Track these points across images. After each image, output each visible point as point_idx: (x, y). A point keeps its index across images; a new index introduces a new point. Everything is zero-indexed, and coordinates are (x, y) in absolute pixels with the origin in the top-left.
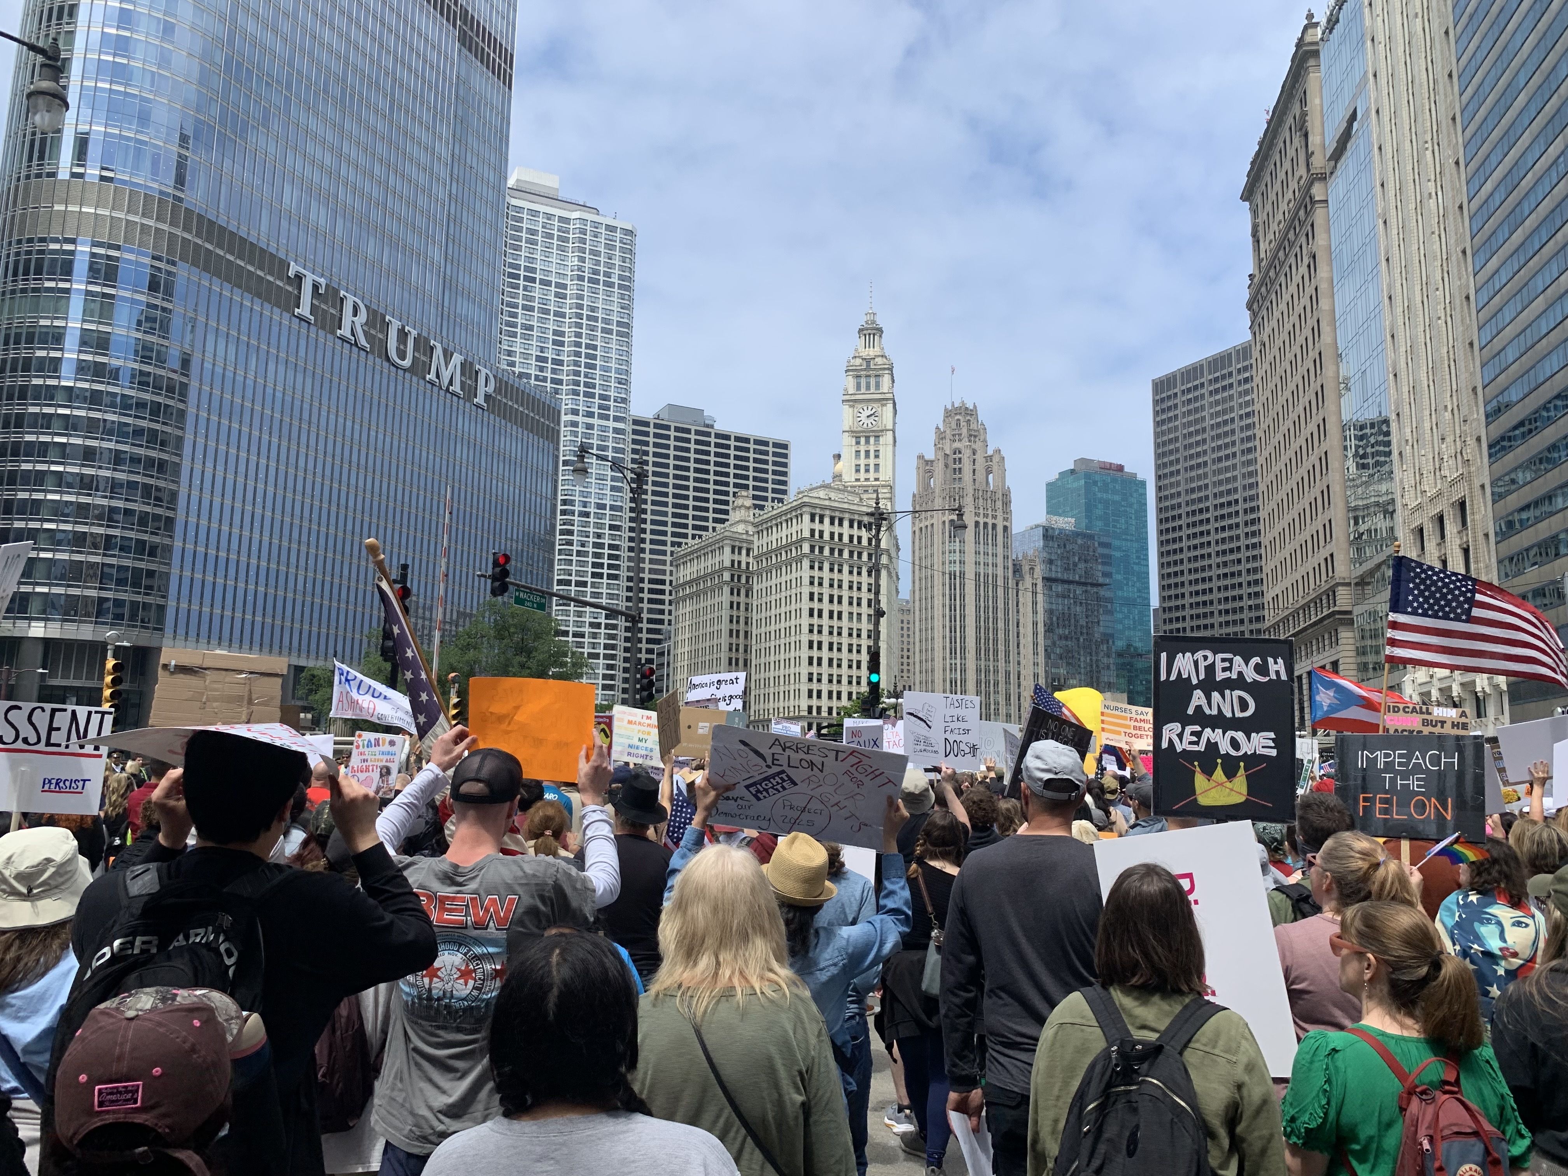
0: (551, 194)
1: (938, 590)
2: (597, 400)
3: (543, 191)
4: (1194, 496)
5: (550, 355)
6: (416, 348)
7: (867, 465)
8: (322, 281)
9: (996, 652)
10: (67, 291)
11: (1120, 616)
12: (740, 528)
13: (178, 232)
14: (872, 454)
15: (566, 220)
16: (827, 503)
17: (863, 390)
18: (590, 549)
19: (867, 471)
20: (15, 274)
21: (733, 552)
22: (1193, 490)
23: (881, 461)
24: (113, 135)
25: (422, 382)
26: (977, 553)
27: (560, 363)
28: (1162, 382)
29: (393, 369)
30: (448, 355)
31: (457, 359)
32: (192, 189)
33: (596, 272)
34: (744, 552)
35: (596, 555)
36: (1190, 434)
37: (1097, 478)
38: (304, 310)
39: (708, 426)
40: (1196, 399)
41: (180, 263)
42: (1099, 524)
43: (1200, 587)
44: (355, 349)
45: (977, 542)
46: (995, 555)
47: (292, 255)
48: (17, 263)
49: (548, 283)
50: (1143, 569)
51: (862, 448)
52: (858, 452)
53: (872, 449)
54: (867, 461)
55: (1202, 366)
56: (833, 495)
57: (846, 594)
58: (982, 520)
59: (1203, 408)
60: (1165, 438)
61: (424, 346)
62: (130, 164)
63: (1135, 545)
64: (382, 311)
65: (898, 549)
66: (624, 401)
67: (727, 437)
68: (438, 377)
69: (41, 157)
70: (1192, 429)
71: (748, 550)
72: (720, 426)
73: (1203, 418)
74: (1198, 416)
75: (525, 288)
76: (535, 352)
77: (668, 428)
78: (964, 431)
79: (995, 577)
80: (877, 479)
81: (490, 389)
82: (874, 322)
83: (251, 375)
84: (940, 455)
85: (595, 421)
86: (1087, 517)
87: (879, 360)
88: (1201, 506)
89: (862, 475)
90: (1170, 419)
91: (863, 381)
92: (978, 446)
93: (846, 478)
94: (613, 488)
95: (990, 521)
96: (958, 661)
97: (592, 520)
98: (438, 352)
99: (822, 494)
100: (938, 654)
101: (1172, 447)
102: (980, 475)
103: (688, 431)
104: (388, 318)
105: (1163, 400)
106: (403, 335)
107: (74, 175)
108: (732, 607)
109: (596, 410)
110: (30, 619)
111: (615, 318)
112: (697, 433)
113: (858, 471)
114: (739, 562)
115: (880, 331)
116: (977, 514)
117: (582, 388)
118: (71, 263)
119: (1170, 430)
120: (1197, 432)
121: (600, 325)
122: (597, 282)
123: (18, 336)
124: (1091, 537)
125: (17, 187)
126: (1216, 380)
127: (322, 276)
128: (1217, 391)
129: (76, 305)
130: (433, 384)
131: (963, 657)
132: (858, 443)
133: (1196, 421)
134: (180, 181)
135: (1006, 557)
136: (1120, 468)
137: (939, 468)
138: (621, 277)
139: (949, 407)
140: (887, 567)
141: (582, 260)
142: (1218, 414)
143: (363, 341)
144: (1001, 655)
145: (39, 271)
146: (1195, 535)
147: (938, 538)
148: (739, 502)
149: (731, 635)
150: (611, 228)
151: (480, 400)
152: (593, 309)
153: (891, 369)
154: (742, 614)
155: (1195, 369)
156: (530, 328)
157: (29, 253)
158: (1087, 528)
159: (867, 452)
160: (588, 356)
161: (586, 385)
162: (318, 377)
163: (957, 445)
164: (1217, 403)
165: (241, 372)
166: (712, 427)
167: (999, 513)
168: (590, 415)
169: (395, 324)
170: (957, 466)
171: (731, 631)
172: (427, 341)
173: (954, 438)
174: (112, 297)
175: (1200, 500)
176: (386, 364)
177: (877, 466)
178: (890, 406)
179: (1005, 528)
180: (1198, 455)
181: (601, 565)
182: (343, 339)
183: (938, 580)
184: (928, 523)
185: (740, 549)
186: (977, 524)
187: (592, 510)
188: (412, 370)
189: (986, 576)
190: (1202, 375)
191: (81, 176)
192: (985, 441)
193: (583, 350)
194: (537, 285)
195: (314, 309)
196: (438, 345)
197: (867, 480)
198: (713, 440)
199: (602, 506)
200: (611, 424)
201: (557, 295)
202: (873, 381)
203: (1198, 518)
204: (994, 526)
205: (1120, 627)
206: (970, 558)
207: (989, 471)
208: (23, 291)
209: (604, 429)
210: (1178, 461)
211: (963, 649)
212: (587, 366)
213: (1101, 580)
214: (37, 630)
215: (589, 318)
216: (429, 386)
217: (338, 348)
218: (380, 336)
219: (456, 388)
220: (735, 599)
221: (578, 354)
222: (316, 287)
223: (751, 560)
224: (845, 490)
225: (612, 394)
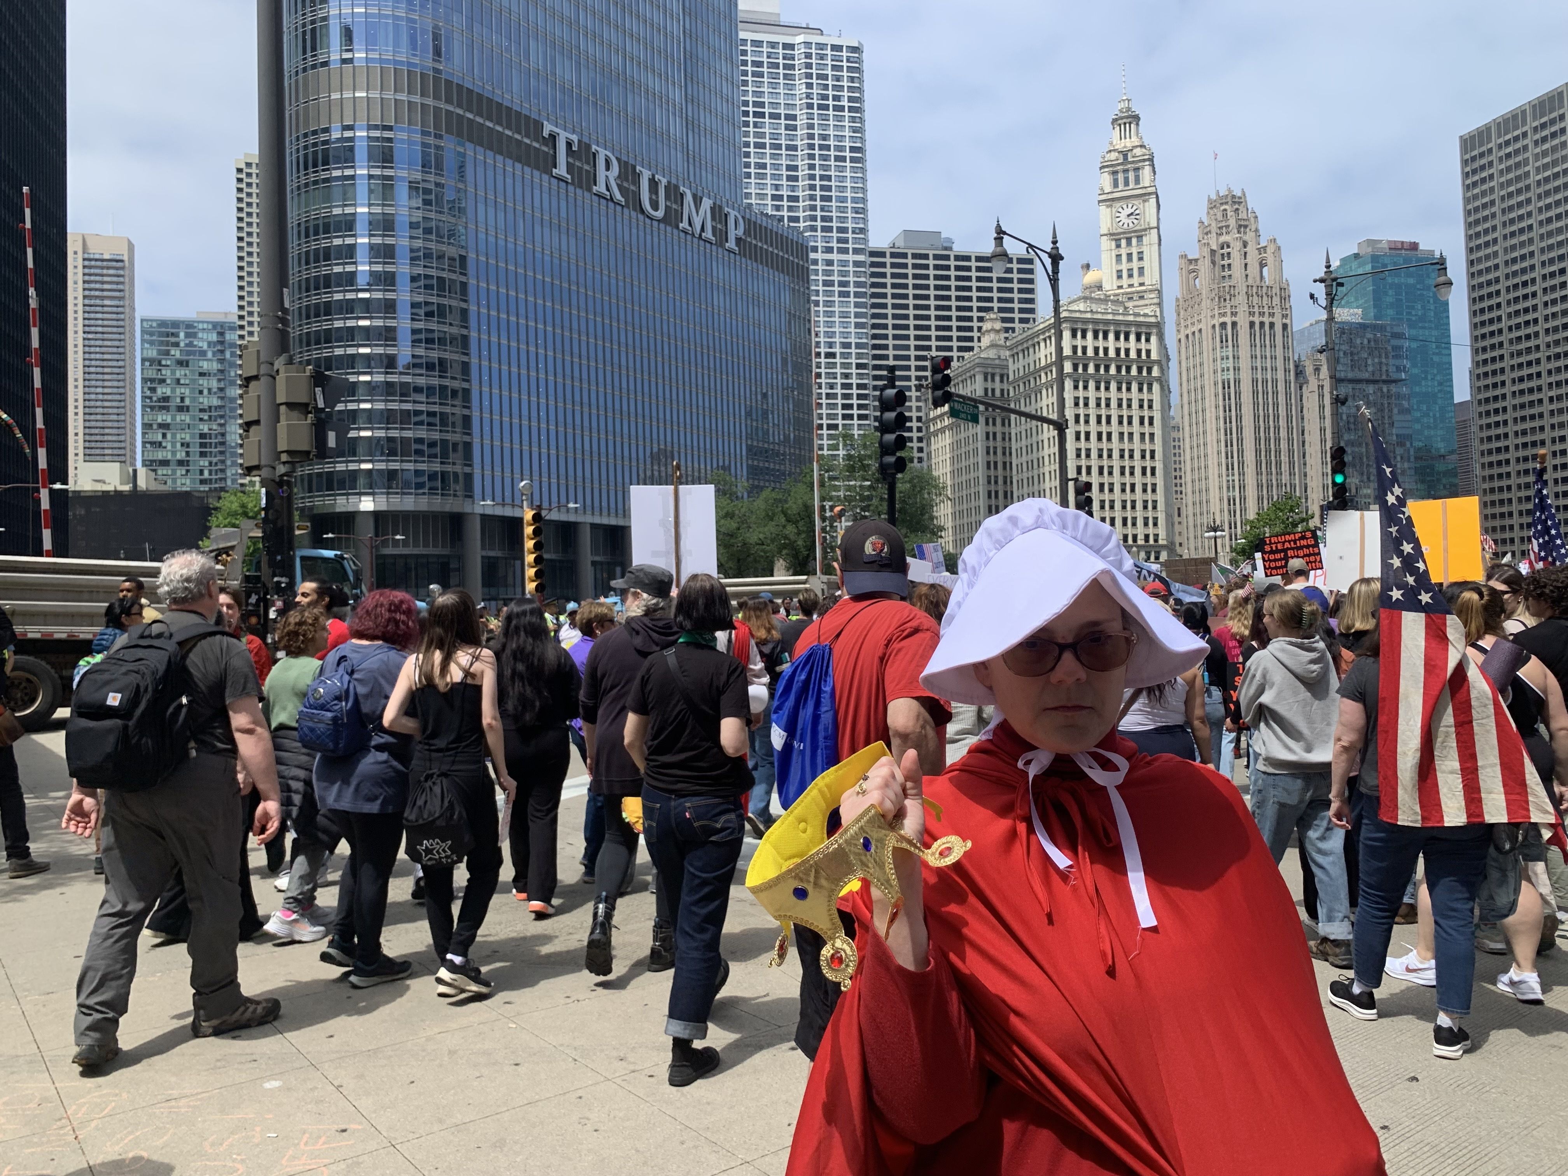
0: (772, 20)
1: (1210, 402)
2: (835, 234)
3: (764, 19)
4: (1516, 267)
5: (785, 193)
6: (667, 197)
7: (1130, 270)
8: (575, 138)
9: (1279, 464)
10: (353, 177)
11: (1418, 414)
12: (992, 354)
13: (443, 105)
14: (1135, 257)
15: (791, 47)
16: (1089, 316)
17: (1121, 187)
18: (839, 391)
19: (1130, 276)
20: (306, 168)
21: (986, 379)
22: (1514, 261)
23: (1145, 263)
24: (373, 15)
25: (675, 231)
26: (1253, 357)
27: (796, 199)
28: (1472, 137)
29: (648, 221)
30: (698, 201)
31: (707, 203)
32: (448, 59)
33: (825, 97)
34: (997, 378)
35: (846, 396)
36: (1510, 195)
37: (1387, 260)
38: (561, 170)
39: (946, 249)
40: (1517, 152)
41: (445, 136)
42: (1390, 312)
43: (1525, 372)
44: (611, 204)
45: (1253, 345)
46: (1274, 358)
47: (544, 114)
48: (306, 156)
49: (777, 116)
50: (1445, 359)
51: (1124, 251)
52: (1119, 256)
53: (1134, 251)
54: (1129, 266)
55: (1524, 112)
56: (1094, 307)
57: (1114, 413)
58: (1257, 320)
59: (1526, 162)
60: (1478, 203)
61: (674, 194)
62: (391, 42)
63: (1435, 333)
64: (632, 162)
65: (1168, 359)
66: (863, 231)
67: (967, 258)
68: (690, 224)
69: (314, 49)
70: (1512, 189)
71: (1002, 376)
72: (959, 248)
73: (1527, 174)
74: (1519, 172)
75: (756, 125)
76: (769, 191)
77: (904, 255)
78: (1232, 222)
79: (1275, 382)
80: (1142, 284)
81: (740, 232)
82: (1129, 109)
83: (520, 242)
84: (1206, 252)
85: (835, 256)
86: (1375, 306)
87: (1138, 151)
88: (1525, 278)
89: (1125, 282)
90: (1483, 180)
91: (1121, 177)
92: (1249, 236)
93: (1106, 286)
94: (857, 325)
95: (1266, 320)
96: (1236, 478)
97: (838, 360)
98: (689, 198)
99: (1081, 306)
100: (1213, 472)
101: (1486, 213)
102: (1253, 269)
103: (926, 256)
104: (638, 168)
105: (1473, 159)
106: (654, 184)
107: (344, 61)
108: (988, 438)
109: (834, 244)
110: (361, 494)
111: (847, 144)
112: (936, 257)
113: (1120, 277)
114: (993, 390)
115: (1137, 118)
116: (1252, 314)
117: (819, 224)
118: (352, 149)
119: (1484, 194)
120: (1519, 192)
121: (832, 153)
122: (826, 108)
123: (316, 227)
124: (1382, 328)
125: (297, 81)
126: (1543, 126)
127: (574, 132)
128: (1544, 140)
129: (362, 189)
130: (686, 232)
131: (1242, 474)
132: (1118, 246)
133: (1518, 179)
134: (437, 52)
135: (1286, 359)
136: (1414, 246)
137: (1205, 267)
138: (850, 99)
139: (1214, 197)
140: (1159, 380)
141: (809, 86)
142: (1546, 167)
143: (618, 196)
144: (1285, 467)
145: (326, 162)
146: (1517, 313)
147: (1207, 345)
148: (986, 326)
149: (989, 467)
150: (837, 48)
151: (731, 244)
152: (824, 137)
153: (1151, 160)
154: (999, 444)
155: (1515, 117)
156: (763, 166)
157: (315, 145)
158: (1376, 318)
159: (1130, 255)
160: (823, 188)
161: (824, 219)
162: (580, 236)
163: (1224, 238)
164: (1545, 154)
165: (511, 239)
166: (950, 249)
167: (1277, 311)
168: (829, 250)
169: (646, 175)
170: (1226, 262)
171: (988, 463)
172: (677, 187)
173: (1222, 230)
174: (390, 178)
175: (1524, 271)
176: (641, 217)
177: (1141, 270)
178: (1153, 201)
179: (1285, 327)
180: (1521, 218)
181: (850, 406)
182: (600, 196)
183: (1209, 392)
184: (1195, 329)
185: (993, 375)
186: (1252, 324)
187: (837, 350)
188: (665, 220)
189: (1265, 381)
190: (1524, 123)
191: (350, 61)
192: (1257, 230)
193: (818, 182)
194: (767, 120)
195: (570, 168)
196: (688, 192)
197: (1131, 286)
198: (952, 263)
199: (847, 345)
200: (851, 257)
201: (787, 127)
202: (1131, 175)
203: (1521, 292)
204: (1272, 325)
205: (1417, 426)
206: (1245, 363)
207: (1262, 265)
208: (315, 183)
209: (844, 263)
210: (1494, 228)
211: (1242, 464)
212: (823, 198)
213: (1394, 376)
214: (367, 504)
215: (821, 147)
216: (682, 235)
217: (595, 204)
218: (632, 188)
219: (708, 234)
220: (991, 429)
221: (812, 187)
222: (569, 144)
223: (1005, 386)
224: (1106, 300)
225: (850, 225)
